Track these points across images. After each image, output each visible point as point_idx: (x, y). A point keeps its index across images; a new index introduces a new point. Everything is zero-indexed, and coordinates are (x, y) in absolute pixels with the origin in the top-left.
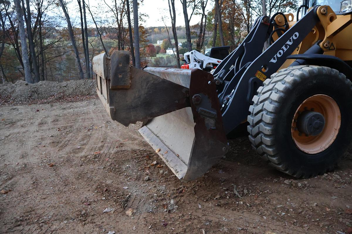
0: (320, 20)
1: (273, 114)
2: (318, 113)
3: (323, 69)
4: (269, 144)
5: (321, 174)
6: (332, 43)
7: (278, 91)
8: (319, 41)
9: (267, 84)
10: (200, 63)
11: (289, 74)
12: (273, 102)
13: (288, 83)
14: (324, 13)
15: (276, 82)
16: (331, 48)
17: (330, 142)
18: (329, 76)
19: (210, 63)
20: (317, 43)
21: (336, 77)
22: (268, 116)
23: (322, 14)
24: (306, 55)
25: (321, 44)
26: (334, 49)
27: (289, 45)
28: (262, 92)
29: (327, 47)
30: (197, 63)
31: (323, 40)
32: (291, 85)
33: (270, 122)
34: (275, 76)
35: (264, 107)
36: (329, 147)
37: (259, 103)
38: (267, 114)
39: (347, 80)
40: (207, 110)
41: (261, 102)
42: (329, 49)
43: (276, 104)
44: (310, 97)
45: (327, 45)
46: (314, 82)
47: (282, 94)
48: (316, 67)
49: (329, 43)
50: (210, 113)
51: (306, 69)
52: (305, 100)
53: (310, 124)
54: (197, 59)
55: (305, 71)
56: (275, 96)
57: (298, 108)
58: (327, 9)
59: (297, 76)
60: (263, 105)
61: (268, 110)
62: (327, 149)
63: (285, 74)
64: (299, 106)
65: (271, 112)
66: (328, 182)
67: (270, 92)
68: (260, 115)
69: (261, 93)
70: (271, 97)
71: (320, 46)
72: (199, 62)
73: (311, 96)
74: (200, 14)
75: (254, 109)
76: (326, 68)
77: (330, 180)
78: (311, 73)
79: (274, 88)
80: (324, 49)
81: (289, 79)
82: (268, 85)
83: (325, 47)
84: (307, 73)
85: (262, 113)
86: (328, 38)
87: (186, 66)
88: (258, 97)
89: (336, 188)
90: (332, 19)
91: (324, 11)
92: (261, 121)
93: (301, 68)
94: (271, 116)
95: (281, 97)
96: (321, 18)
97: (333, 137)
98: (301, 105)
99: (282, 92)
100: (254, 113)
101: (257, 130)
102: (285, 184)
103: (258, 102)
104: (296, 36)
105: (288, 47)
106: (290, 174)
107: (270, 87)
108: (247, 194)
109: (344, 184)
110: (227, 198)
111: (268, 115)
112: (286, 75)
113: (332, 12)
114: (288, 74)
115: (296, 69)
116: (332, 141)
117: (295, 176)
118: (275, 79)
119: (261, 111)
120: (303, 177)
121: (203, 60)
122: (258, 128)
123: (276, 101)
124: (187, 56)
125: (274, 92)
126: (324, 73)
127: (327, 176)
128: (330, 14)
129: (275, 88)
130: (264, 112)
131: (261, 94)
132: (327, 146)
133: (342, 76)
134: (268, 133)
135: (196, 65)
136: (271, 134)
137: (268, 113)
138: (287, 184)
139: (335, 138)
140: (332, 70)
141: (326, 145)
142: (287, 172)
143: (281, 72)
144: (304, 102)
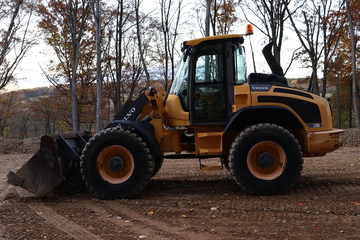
6: (158, 114)
16: (157, 117)
27: (129, 116)
40: (50, 157)
45: (152, 115)
50: (51, 159)
86: (154, 110)
104: (133, 110)
105: (128, 117)
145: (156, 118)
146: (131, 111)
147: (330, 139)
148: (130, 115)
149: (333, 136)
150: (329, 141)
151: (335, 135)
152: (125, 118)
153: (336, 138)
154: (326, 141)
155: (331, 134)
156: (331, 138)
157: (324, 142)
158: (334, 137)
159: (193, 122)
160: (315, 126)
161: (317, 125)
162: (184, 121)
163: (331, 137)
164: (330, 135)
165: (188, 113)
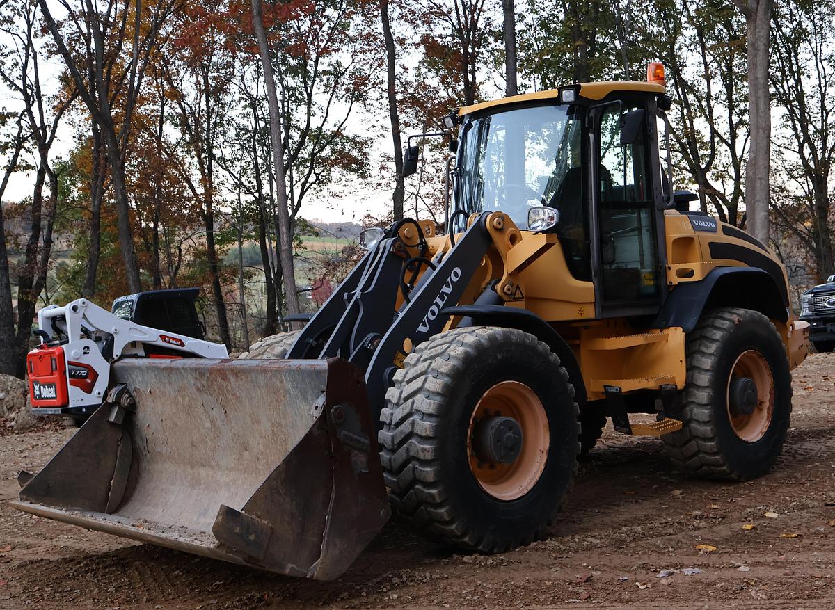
0: (494, 239)
1: (434, 419)
2: (510, 419)
3: (511, 333)
4: (431, 478)
5: (525, 543)
6: (518, 286)
7: (438, 374)
8: (493, 282)
9: (413, 362)
10: (100, 344)
11: (454, 342)
12: (431, 396)
13: (456, 358)
14: (500, 227)
15: (432, 358)
16: (516, 296)
17: (535, 477)
18: (522, 345)
19: (135, 342)
20: (490, 286)
21: (533, 348)
22: (425, 423)
23: (496, 229)
24: (478, 306)
25: (499, 287)
26: (523, 298)
27: (446, 294)
28: (406, 380)
29: (509, 293)
30: (90, 343)
31: (501, 280)
32: (461, 363)
33: (431, 434)
34: (426, 348)
35: (415, 407)
36: (534, 486)
37: (402, 401)
38: (422, 419)
39: (552, 355)
41: (406, 399)
42: (512, 297)
43: (438, 398)
44: (494, 386)
45: (509, 290)
46: (499, 357)
47: (447, 379)
48: (498, 330)
49: (512, 285)
50: (360, 441)
51: (484, 333)
52: (487, 392)
53: (498, 441)
54: (91, 329)
55: (482, 337)
56: (434, 384)
57: (475, 405)
58: (503, 220)
59: (470, 346)
60: (413, 403)
61: (424, 412)
62: (531, 490)
63: (445, 343)
64: (477, 403)
65: (430, 415)
66: (539, 553)
67: (423, 377)
68: (407, 424)
69: (403, 381)
70: (427, 386)
71: (496, 292)
72: (98, 340)
73: (495, 384)
74: (28, 167)
75: (392, 414)
76: (515, 331)
77: (544, 550)
78: (492, 339)
79: (430, 370)
80: (505, 298)
81: (458, 351)
82: (415, 365)
83: (505, 293)
84: (486, 339)
85: (411, 419)
86: (509, 275)
87: (53, 353)
88: (399, 391)
89: (555, 559)
90: (514, 239)
91: (500, 224)
92: (411, 435)
93: (474, 331)
94: (430, 422)
95: (446, 384)
96: (495, 236)
97: (539, 467)
98: (480, 401)
99: (447, 375)
100: (393, 423)
101: (405, 455)
102: (465, 563)
103: (399, 399)
104: (456, 274)
105: (446, 297)
106: (470, 543)
107: (422, 367)
108: (398, 585)
109: (568, 553)
110: (362, 596)
111: (425, 421)
112: (447, 345)
113: (513, 225)
114: (451, 342)
115: (463, 333)
116: (539, 475)
117: (480, 548)
118: (427, 354)
119: (409, 415)
120: (495, 551)
121: (112, 331)
122: (405, 450)
123: (438, 394)
124: (48, 318)
125: (430, 376)
126: (514, 341)
127: (536, 545)
128: (510, 230)
129: (432, 369)
130: (416, 417)
131: (404, 383)
132: (531, 486)
133: (544, 346)
134: (429, 456)
135: (88, 348)
136: (433, 457)
137: (425, 418)
138: (469, 563)
139: (542, 468)
140: (525, 335)
141: (529, 484)
142: (466, 539)
143: (435, 339)
144: (485, 395)
145: (514, 298)
146: (451, 279)
147: (803, 342)
148: (449, 290)
149: (806, 334)
150: (803, 345)
152: (438, 300)
157: (799, 348)
158: (806, 338)
159: (603, 308)
162: (579, 307)
164: (803, 333)
165: (590, 284)
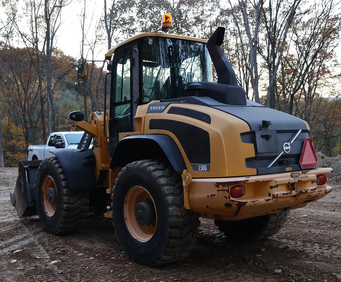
6: (97, 141)
26: (99, 146)
42: (95, 145)
58: (92, 115)
90: (96, 122)
91: (90, 117)
128: (95, 119)
147: (216, 193)
149: (221, 187)
150: (214, 195)
151: (223, 186)
153: (225, 191)
154: (211, 195)
155: (218, 184)
156: (218, 191)
157: (208, 196)
158: (221, 190)
160: (201, 169)
161: (203, 167)
163: (217, 189)
164: (216, 186)
